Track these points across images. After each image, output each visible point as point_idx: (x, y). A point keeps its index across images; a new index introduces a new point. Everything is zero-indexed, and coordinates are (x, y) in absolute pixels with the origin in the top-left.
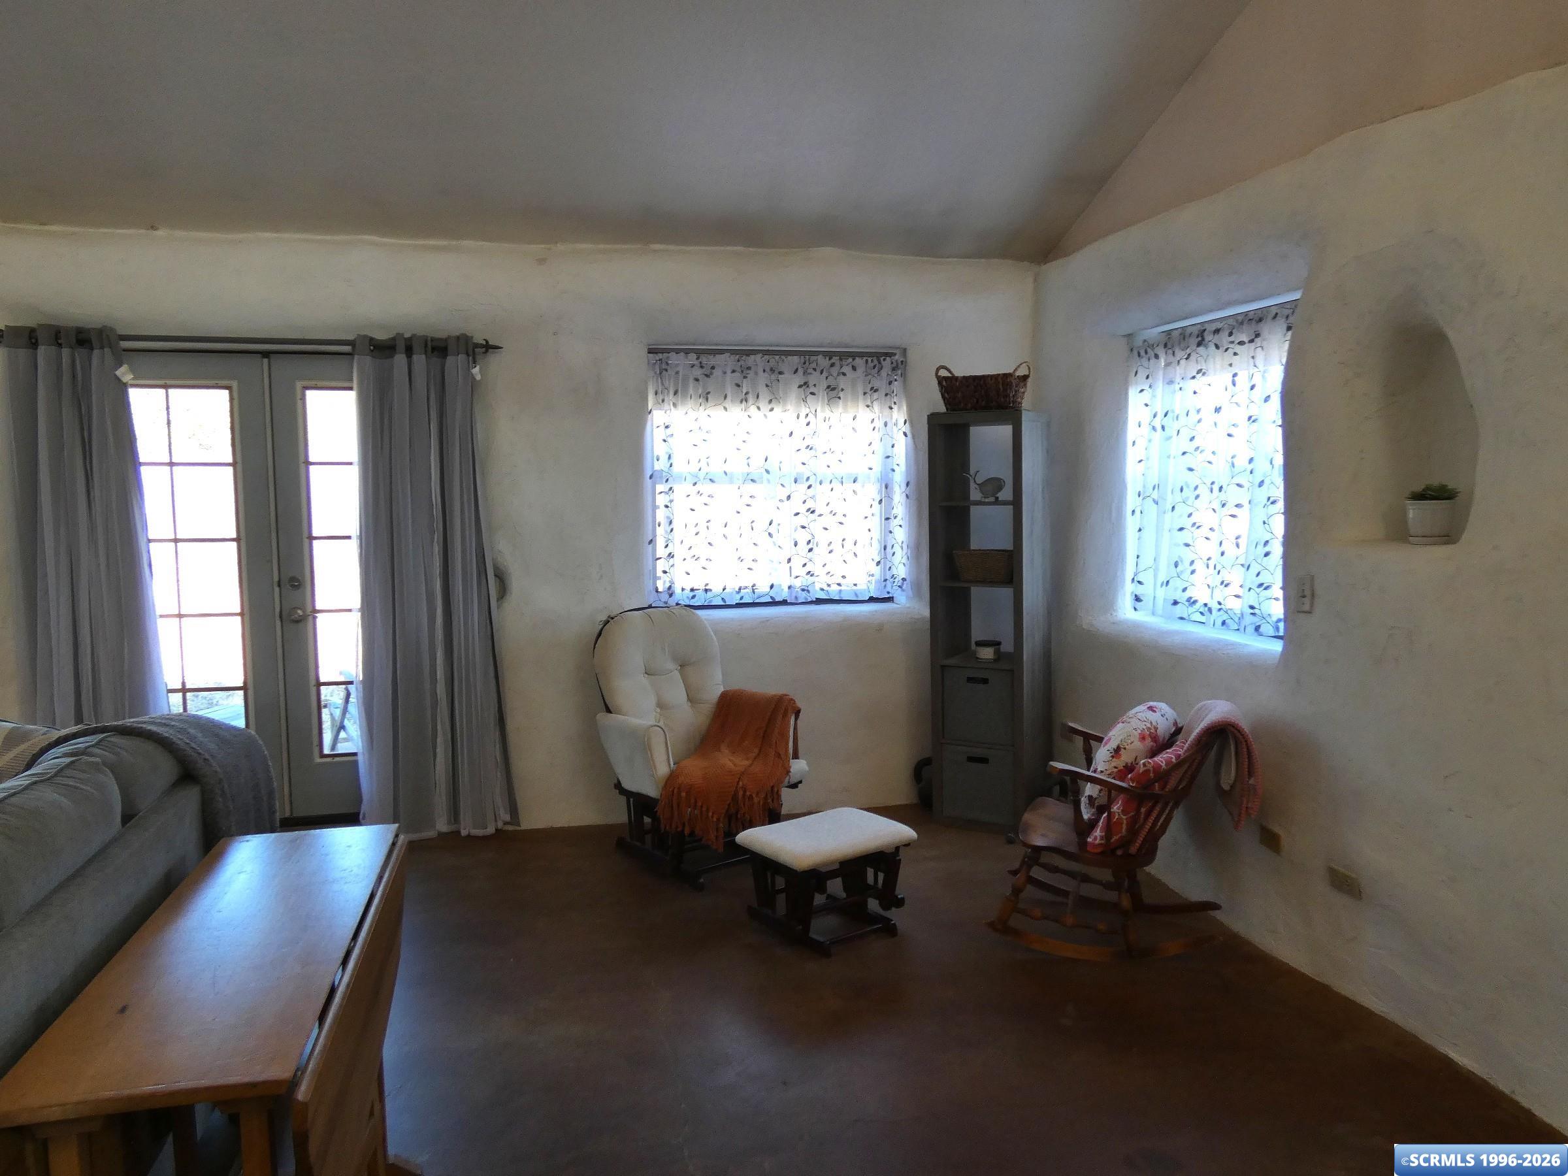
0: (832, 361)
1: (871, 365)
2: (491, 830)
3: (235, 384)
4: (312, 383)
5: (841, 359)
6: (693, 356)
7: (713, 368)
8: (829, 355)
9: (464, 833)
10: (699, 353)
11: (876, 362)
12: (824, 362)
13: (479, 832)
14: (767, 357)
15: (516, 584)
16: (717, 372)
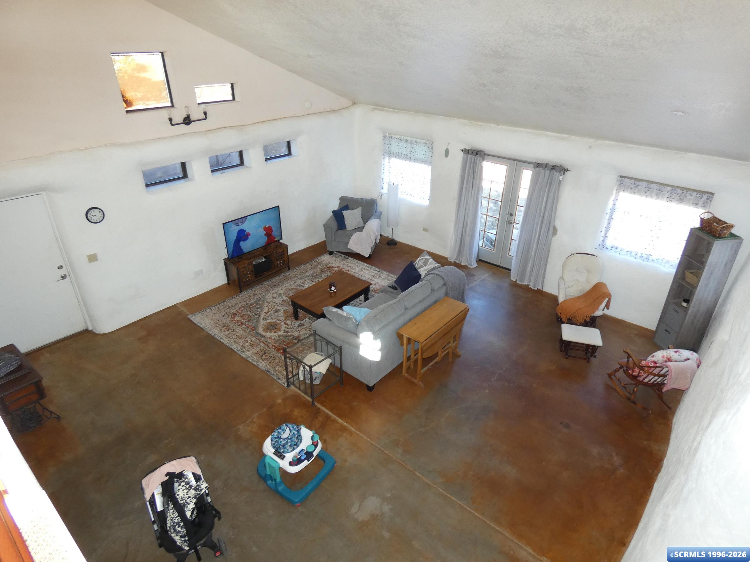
0: (683, 191)
1: (698, 195)
2: (536, 289)
3: (508, 165)
4: (526, 168)
5: (687, 191)
6: (633, 181)
7: (638, 185)
8: (682, 189)
9: (530, 287)
10: (636, 179)
11: (701, 195)
12: (679, 191)
13: (533, 288)
14: (659, 186)
15: (559, 233)
16: (639, 187)
